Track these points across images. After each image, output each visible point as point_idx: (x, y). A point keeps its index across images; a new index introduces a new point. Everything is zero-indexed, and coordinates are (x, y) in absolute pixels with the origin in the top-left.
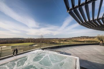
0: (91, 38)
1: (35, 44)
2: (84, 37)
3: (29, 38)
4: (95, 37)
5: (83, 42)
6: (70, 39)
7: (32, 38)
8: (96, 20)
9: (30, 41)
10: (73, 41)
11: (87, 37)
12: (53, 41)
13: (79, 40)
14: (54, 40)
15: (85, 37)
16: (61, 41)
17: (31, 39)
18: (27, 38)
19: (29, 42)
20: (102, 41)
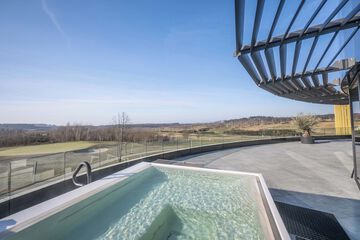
0: (278, 120)
1: (97, 148)
2: (261, 117)
3: (72, 124)
4: (290, 119)
5: (257, 133)
6: (219, 125)
7: (83, 124)
8: (288, 78)
9: (78, 135)
10: (228, 132)
11: (269, 120)
12: (164, 135)
13: (246, 129)
14: (166, 129)
15: (263, 118)
16: (191, 132)
17: (77, 127)
18: (65, 125)
19: (72, 139)
20: (309, 130)
